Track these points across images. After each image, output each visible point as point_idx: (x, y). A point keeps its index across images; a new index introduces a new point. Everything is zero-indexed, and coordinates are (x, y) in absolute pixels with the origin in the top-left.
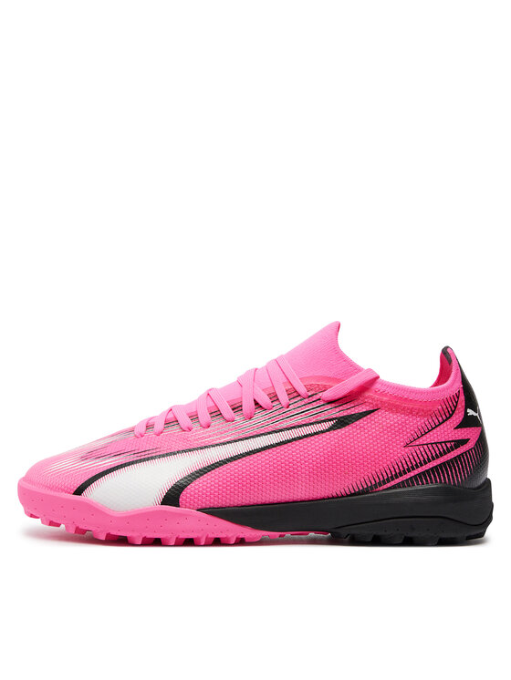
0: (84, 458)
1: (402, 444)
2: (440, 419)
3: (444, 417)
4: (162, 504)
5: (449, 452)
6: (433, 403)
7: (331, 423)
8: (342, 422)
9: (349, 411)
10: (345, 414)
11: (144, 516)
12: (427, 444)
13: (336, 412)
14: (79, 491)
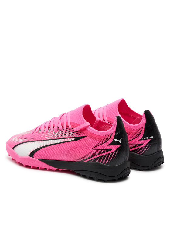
0: (19, 138)
1: (91, 148)
2: (103, 142)
3: (105, 141)
4: (29, 156)
5: (104, 153)
6: (102, 136)
7: (75, 138)
8: (77, 139)
9: (80, 135)
10: (79, 136)
11: (25, 159)
12: (97, 149)
13: (76, 136)
14: (13, 148)
